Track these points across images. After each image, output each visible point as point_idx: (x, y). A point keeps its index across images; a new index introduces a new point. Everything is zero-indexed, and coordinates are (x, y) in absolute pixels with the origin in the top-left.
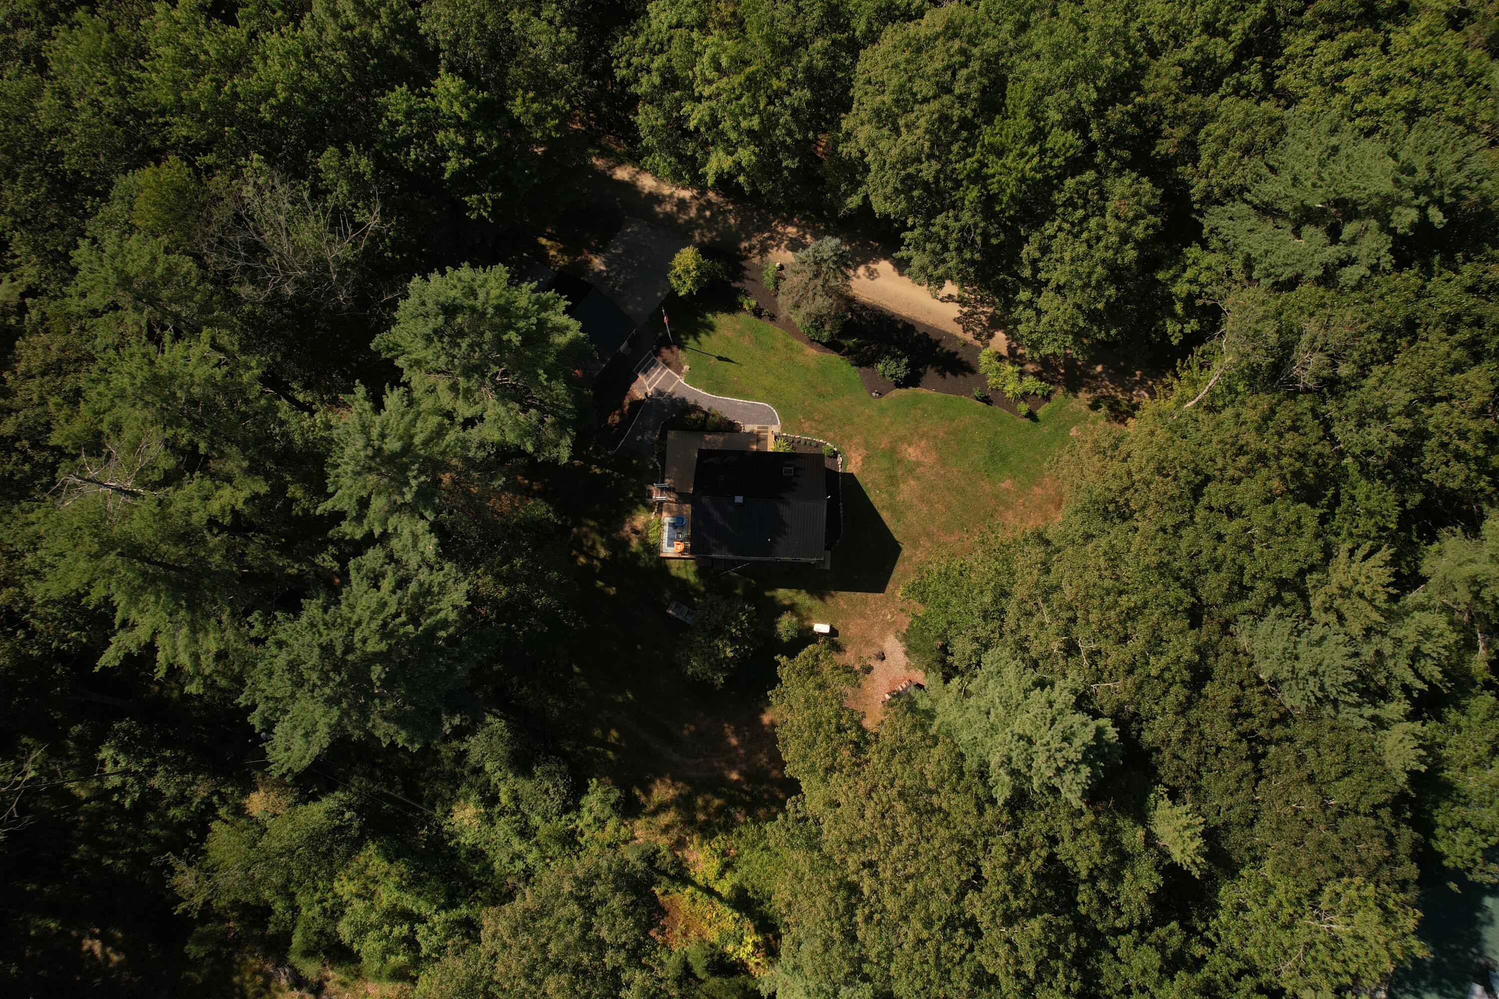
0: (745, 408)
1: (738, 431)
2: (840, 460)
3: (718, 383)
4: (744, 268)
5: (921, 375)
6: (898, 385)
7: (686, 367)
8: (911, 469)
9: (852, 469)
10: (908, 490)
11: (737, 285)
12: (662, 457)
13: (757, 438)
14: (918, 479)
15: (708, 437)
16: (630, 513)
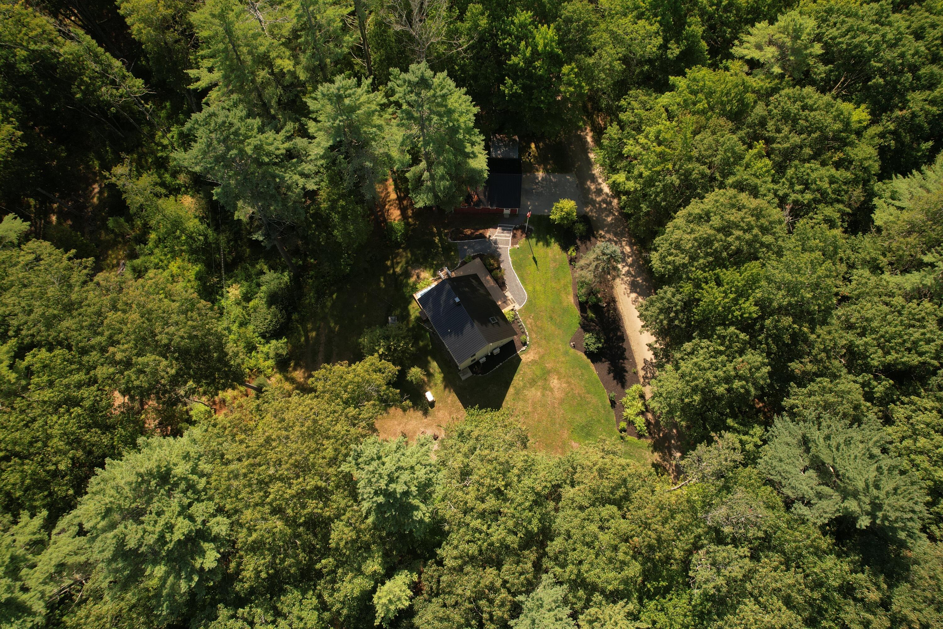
0: (517, 285)
1: (503, 290)
2: (524, 348)
3: (520, 265)
4: (590, 240)
5: (601, 361)
6: (585, 353)
7: (518, 246)
8: (545, 388)
9: (524, 357)
10: (534, 393)
11: (579, 242)
12: (464, 263)
13: (505, 301)
14: (543, 395)
15: (489, 278)
16: (426, 268)
